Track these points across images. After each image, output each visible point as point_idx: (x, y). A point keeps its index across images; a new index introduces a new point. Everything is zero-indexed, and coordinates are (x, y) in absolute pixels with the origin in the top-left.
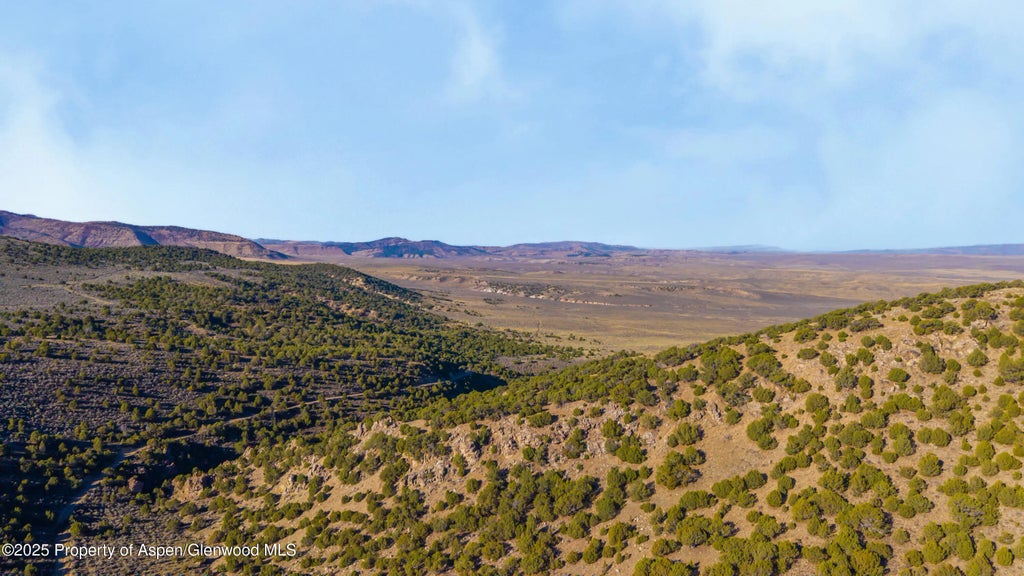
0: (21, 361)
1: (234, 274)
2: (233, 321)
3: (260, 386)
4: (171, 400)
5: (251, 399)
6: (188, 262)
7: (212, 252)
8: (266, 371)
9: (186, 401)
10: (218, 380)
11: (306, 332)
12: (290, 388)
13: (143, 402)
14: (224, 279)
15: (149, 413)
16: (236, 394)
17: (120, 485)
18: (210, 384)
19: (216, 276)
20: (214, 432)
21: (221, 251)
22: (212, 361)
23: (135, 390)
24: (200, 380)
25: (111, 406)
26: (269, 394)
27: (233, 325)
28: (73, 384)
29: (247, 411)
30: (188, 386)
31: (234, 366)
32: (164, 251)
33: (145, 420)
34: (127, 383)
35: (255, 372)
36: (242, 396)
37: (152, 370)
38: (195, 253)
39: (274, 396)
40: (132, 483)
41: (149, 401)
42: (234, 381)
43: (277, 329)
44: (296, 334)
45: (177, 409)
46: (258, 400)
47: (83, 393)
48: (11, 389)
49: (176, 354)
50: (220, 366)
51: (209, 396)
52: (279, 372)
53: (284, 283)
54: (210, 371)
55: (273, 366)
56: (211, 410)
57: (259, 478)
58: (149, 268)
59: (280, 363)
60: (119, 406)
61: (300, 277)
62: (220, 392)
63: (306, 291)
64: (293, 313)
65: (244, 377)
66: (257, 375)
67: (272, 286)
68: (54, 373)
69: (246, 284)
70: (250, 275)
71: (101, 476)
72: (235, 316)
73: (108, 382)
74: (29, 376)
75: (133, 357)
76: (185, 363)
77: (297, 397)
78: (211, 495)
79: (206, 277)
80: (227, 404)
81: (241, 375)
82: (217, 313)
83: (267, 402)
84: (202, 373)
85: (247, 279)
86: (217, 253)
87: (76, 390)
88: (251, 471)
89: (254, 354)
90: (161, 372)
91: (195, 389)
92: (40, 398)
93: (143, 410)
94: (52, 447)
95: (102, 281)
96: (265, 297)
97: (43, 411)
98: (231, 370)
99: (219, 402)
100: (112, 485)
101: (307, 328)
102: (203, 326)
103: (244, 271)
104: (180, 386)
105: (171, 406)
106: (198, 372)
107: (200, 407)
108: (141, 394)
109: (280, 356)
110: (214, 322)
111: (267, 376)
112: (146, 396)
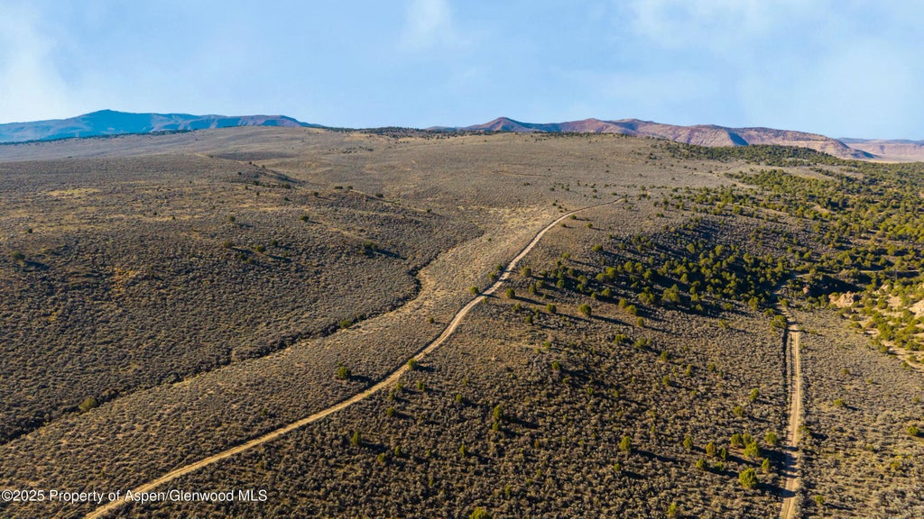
0: (726, 215)
1: (836, 170)
2: (848, 206)
3: (885, 252)
4: (819, 250)
5: (878, 260)
6: (791, 159)
7: (811, 150)
8: (889, 242)
9: (828, 253)
10: (851, 244)
11: (917, 220)
12: (910, 257)
13: (800, 249)
14: (827, 173)
15: (806, 256)
16: (865, 255)
17: (798, 290)
18: (844, 245)
19: (820, 171)
20: (851, 275)
21: (818, 150)
22: (845, 230)
23: (795, 242)
24: (837, 241)
25: (781, 248)
26: (891, 259)
27: (848, 209)
28: (759, 232)
29: (874, 267)
30: (829, 244)
31: (863, 235)
32: (769, 149)
33: (804, 260)
34: (789, 236)
35: (880, 241)
36: (870, 256)
37: (804, 230)
38: (796, 152)
39: (897, 261)
40: (805, 290)
41: (804, 249)
42: (862, 246)
43: (889, 215)
44: (907, 222)
45: (823, 257)
46: (882, 261)
47: (765, 238)
48: (727, 230)
49: (818, 223)
50: (851, 234)
51: (846, 252)
52: (901, 245)
53: (884, 179)
54: (844, 236)
55: (896, 240)
56: (848, 261)
57: (896, 302)
58: (762, 163)
59: (901, 238)
60: (786, 249)
61: (899, 173)
62: (853, 251)
63: (908, 188)
64: (902, 204)
65: (871, 244)
66: (881, 244)
67: (873, 182)
68: (747, 224)
69: (849, 179)
70: (851, 171)
71: (787, 284)
72: (850, 203)
73: (778, 234)
74: (734, 224)
75: (790, 220)
76: (826, 229)
77: (916, 264)
78: (859, 306)
79: (811, 172)
80: (859, 259)
81: (869, 242)
82: (834, 199)
83: (890, 264)
84: (839, 238)
85: (848, 174)
86: (814, 151)
87: (760, 236)
88: (888, 298)
89: (878, 229)
90: (809, 232)
91: (834, 247)
92: (742, 237)
93: (802, 254)
94: (756, 263)
95: (735, 171)
96: (869, 190)
97: (745, 244)
98: (861, 238)
99: (853, 258)
100: (794, 289)
101: (918, 217)
102: (826, 208)
103: (844, 167)
104: (823, 243)
105: (819, 255)
106: (836, 235)
107: (839, 258)
108: (799, 244)
109: (900, 232)
110: (833, 205)
111: (891, 246)
112: (802, 246)
